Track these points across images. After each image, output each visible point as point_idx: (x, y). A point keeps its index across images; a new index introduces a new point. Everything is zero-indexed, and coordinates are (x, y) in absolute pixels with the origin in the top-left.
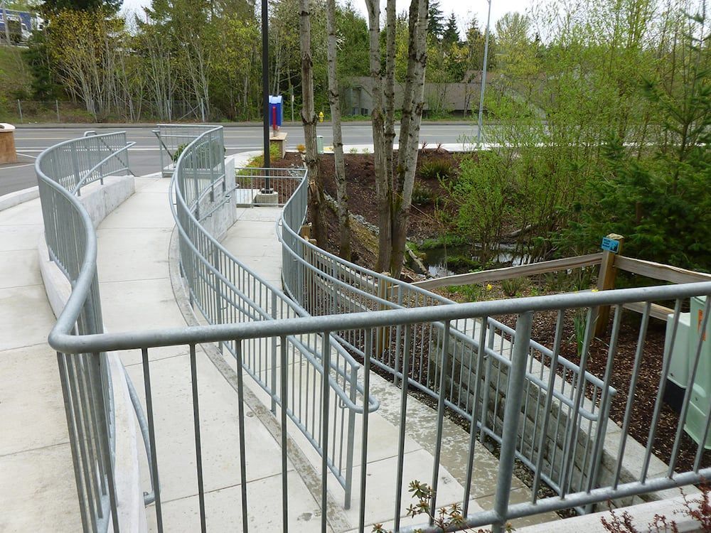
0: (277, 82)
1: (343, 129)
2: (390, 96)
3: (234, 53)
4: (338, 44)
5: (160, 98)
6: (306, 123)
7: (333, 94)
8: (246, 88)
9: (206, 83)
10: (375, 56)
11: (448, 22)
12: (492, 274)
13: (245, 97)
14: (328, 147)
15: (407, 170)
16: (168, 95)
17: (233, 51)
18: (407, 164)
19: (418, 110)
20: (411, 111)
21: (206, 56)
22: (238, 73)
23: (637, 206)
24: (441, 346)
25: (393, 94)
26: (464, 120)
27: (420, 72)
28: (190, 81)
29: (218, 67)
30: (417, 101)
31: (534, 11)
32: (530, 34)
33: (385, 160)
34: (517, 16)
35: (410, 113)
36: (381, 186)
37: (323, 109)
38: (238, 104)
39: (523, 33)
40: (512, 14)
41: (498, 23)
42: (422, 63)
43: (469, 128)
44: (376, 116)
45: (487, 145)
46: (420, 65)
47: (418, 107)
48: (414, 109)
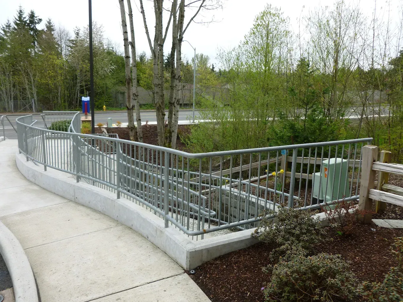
0: (78, 89)
1: (141, 114)
2: (162, 96)
3: (53, 74)
4: (111, 69)
5: (6, 100)
6: (128, 109)
7: (136, 95)
8: (59, 93)
9: (35, 90)
10: (156, 77)
11: (167, 58)
12: (237, 169)
13: (59, 98)
14: (114, 124)
15: (173, 131)
16: (11, 97)
17: (52, 72)
18: (172, 129)
19: (178, 102)
20: (174, 102)
21: (34, 75)
22: (55, 84)
23: (291, 137)
24: (218, 201)
25: (164, 95)
26: (183, 109)
27: (178, 84)
28: (24, 89)
29: (43, 81)
30: (177, 98)
31: (221, 56)
32: (209, 65)
33: (163, 127)
34: (202, 56)
35: (174, 104)
36: (161, 140)
37: (105, 104)
38: (56, 102)
39: (206, 64)
40: (200, 54)
41: (193, 59)
42: (179, 80)
43: (187, 113)
44: (158, 105)
45: (197, 121)
46: (178, 81)
47: (178, 101)
48: (176, 102)
